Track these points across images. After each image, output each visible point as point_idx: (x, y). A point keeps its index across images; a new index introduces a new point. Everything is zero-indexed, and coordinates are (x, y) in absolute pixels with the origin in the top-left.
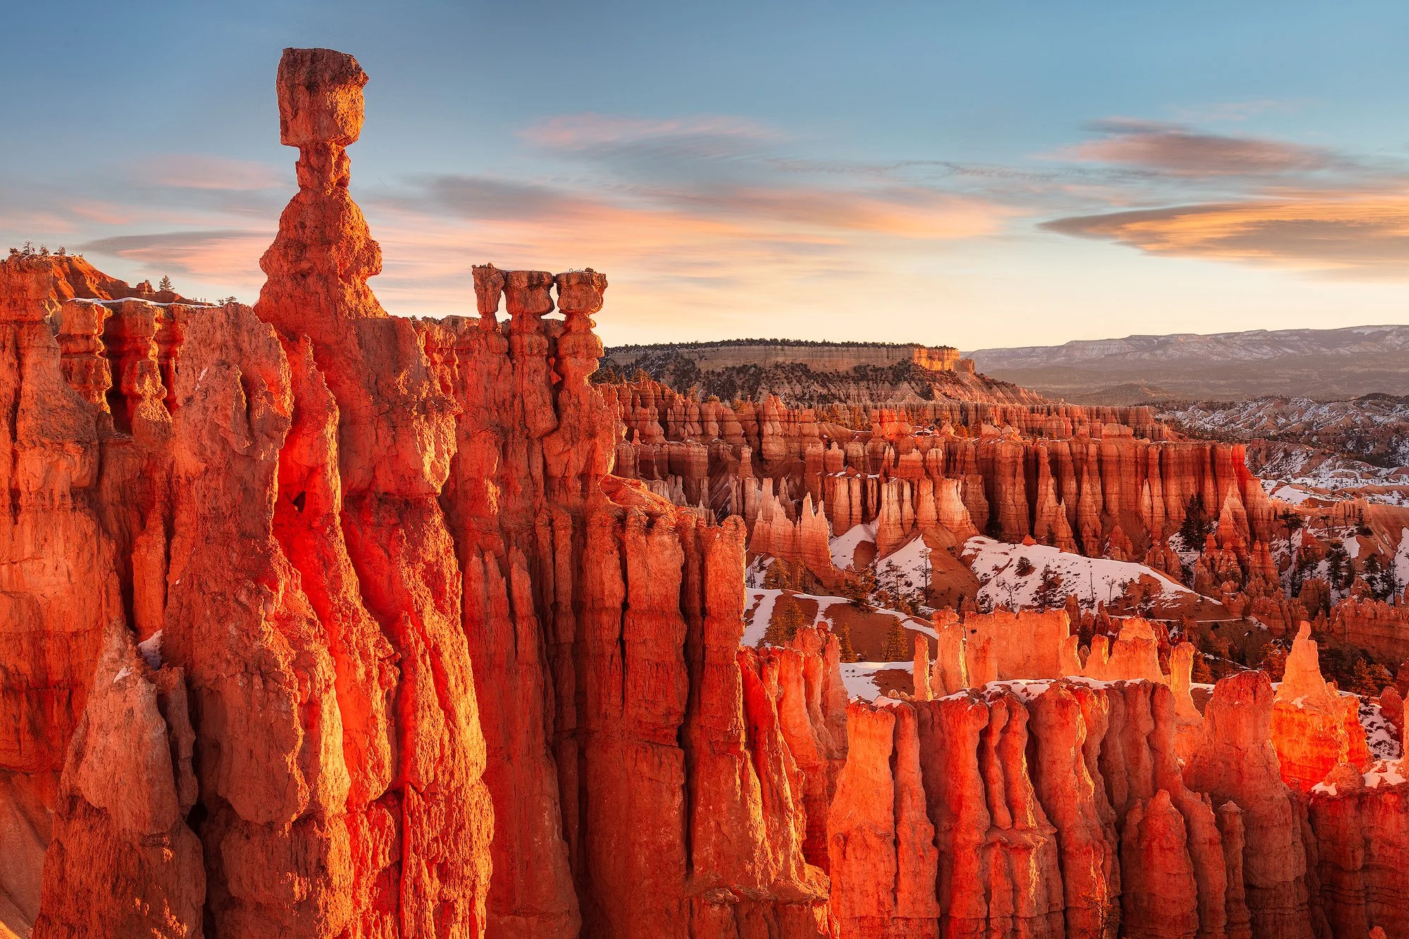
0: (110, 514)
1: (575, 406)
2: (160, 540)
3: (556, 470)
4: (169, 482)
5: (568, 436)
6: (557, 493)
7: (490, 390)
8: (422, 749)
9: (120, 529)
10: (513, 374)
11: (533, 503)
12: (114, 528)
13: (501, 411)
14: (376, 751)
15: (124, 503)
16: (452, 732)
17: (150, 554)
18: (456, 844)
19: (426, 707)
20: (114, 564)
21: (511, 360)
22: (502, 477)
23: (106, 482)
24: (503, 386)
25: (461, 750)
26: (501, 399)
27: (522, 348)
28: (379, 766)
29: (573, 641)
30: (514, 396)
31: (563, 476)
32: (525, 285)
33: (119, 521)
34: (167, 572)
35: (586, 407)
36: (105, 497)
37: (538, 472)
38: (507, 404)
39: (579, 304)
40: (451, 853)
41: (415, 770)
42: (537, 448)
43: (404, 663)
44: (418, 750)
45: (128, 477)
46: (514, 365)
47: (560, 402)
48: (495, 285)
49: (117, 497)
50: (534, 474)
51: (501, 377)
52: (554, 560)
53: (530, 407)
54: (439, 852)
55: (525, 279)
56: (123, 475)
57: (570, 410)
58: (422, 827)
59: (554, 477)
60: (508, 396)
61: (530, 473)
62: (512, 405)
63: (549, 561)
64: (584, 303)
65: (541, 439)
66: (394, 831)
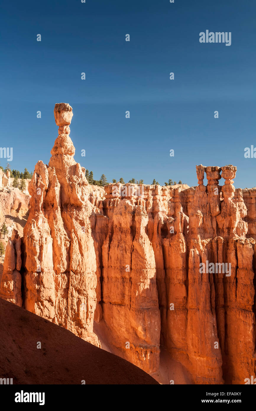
0: (98, 235)
1: (226, 206)
2: (108, 242)
3: (220, 226)
4: (112, 227)
5: (223, 216)
6: (221, 233)
7: (200, 202)
8: (74, 262)
9: (100, 239)
10: (207, 197)
11: (213, 236)
12: (98, 239)
13: (203, 208)
14: (62, 261)
15: (102, 233)
16: (82, 259)
17: (106, 246)
18: (82, 285)
19: (75, 253)
20: (98, 248)
21: (207, 193)
22: (203, 228)
23: (97, 226)
24: (204, 201)
25: (84, 264)
26: (203, 205)
27: (210, 189)
28: (63, 264)
29: (223, 277)
30: (207, 204)
31: (223, 228)
32: (210, 170)
33: (100, 237)
34: (109, 251)
35: (229, 207)
36: (96, 231)
37: (215, 226)
38: (205, 206)
39: (227, 176)
40: (81, 287)
41: (72, 267)
42: (214, 219)
43: (71, 242)
44: (73, 262)
45: (103, 226)
46: (207, 195)
47: (222, 206)
48: (202, 171)
49: (100, 231)
50: (213, 227)
51: (203, 198)
52: (217, 253)
53: (212, 207)
54: (77, 287)
55: (210, 169)
56: (101, 225)
57: (224, 208)
58: (73, 280)
59: (220, 228)
60: (205, 204)
61: (212, 227)
62: (206, 206)
63: (216, 253)
64: (228, 175)
65: (216, 217)
66: (67, 280)
